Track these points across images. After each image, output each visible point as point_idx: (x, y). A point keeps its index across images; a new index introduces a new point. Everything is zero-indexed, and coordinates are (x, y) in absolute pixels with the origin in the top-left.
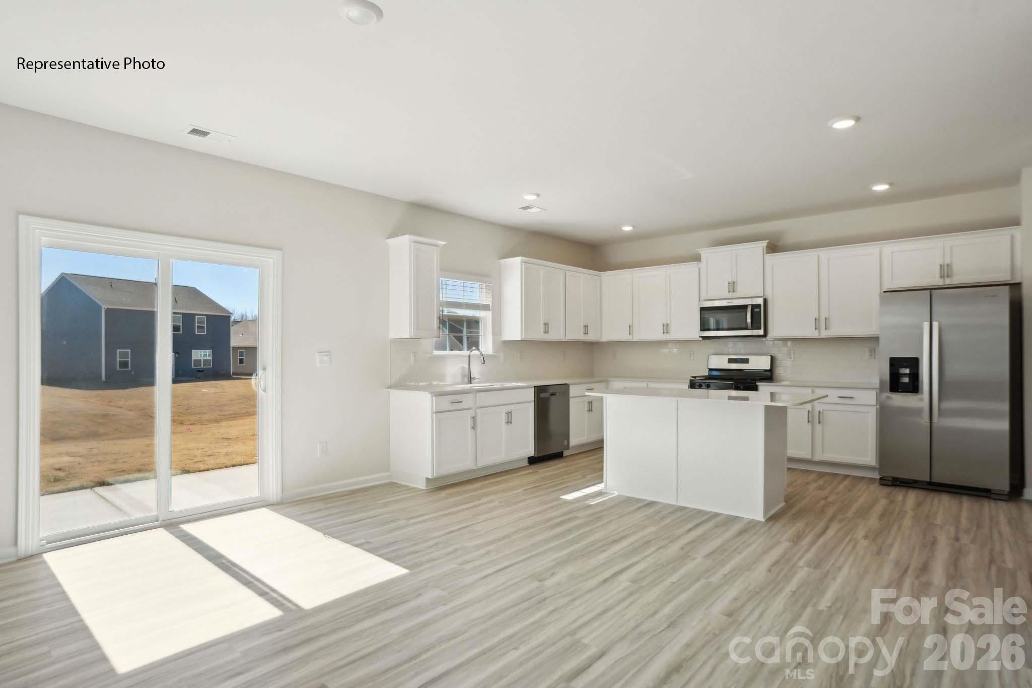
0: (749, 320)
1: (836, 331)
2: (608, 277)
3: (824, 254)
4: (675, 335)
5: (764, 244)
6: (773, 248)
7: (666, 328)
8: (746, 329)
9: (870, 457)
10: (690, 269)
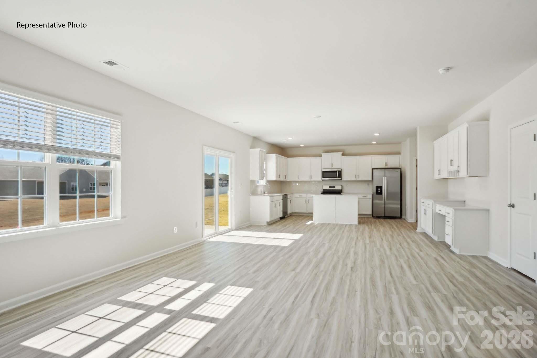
0: (337, 175)
1: (361, 178)
2: (289, 159)
3: (357, 157)
4: (313, 179)
5: (341, 153)
6: (343, 155)
7: (311, 177)
8: (336, 177)
9: (370, 212)
10: (318, 159)
